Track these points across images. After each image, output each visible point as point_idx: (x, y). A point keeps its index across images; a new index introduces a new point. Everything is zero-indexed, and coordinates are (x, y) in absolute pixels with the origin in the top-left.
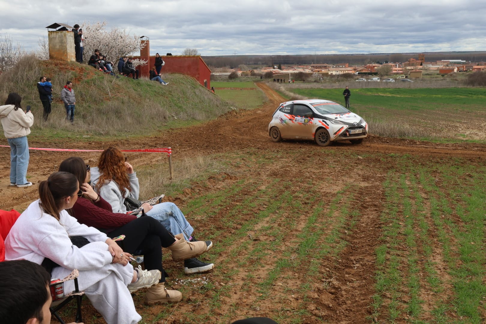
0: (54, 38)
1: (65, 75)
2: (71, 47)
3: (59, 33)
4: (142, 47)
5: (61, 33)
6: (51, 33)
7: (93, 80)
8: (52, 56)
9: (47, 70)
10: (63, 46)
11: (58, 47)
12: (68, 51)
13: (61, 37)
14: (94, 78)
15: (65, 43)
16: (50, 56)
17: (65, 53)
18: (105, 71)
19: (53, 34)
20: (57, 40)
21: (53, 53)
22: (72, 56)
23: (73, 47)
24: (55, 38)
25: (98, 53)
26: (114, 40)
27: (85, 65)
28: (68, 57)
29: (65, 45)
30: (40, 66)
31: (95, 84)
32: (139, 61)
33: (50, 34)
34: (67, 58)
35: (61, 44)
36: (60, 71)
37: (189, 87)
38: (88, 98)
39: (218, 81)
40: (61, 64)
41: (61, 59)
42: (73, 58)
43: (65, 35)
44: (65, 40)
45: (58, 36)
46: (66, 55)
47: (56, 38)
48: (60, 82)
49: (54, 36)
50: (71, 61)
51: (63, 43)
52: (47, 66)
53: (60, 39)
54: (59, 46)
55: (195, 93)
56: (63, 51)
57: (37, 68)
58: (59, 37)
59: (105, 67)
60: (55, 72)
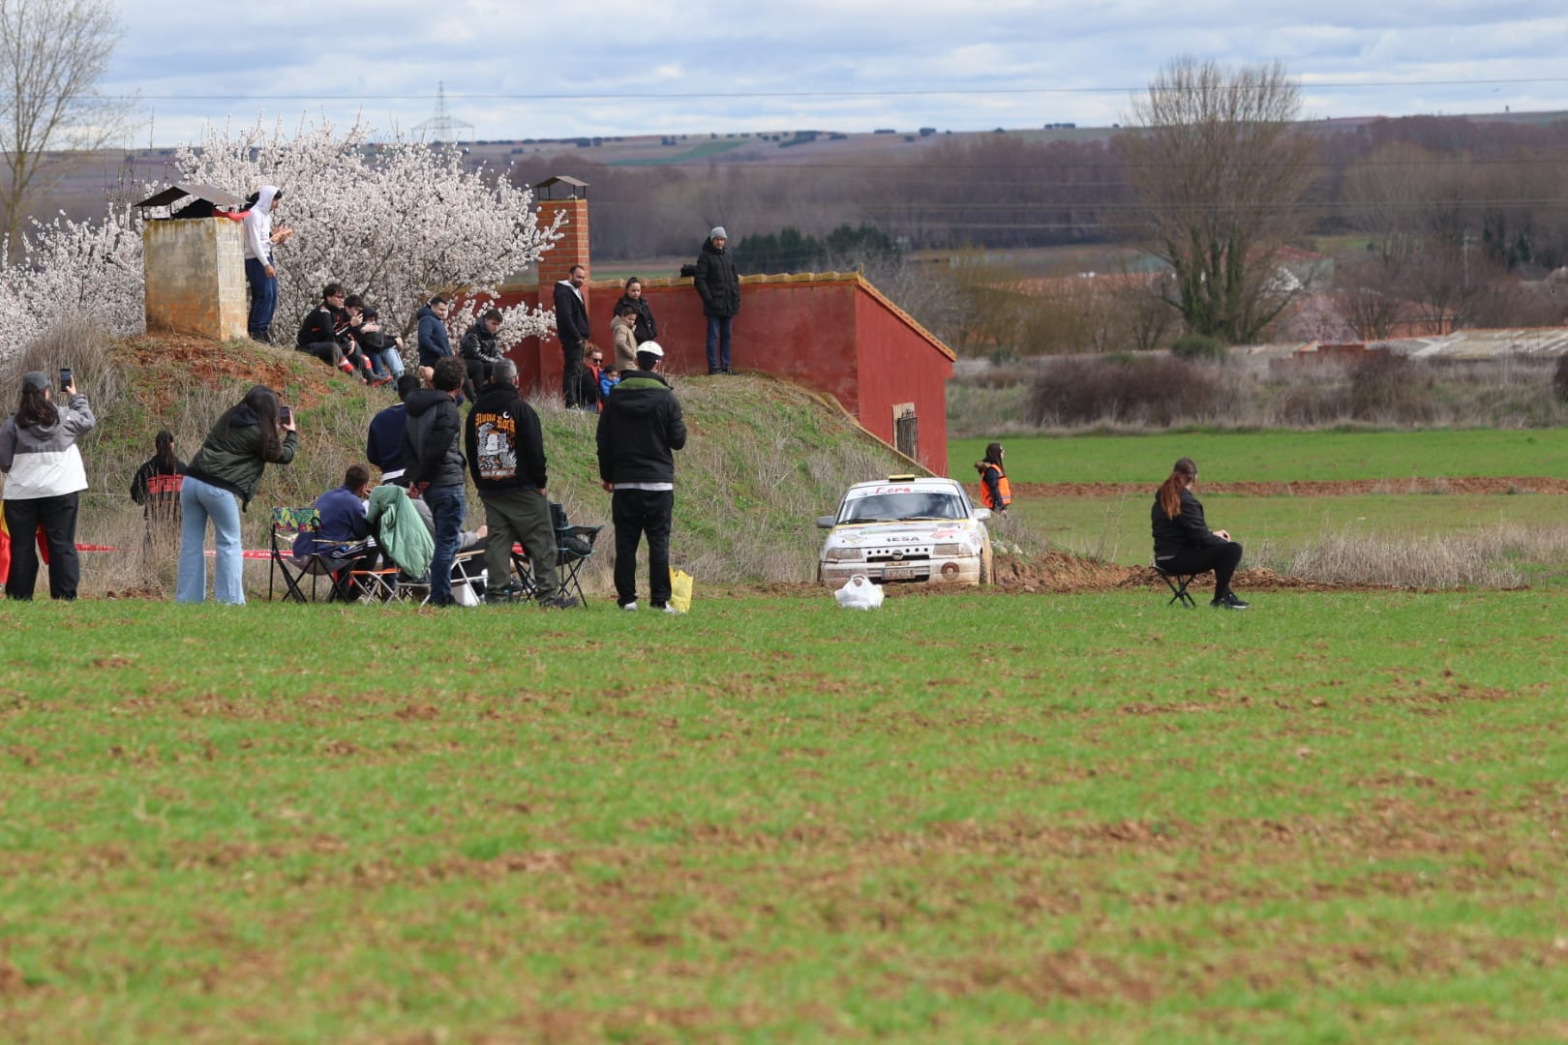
0: (165, 245)
1: (217, 398)
2: (232, 281)
3: (189, 226)
4: (542, 248)
5: (196, 228)
6: (156, 229)
7: (324, 414)
8: (157, 320)
9: (148, 380)
10: (201, 279)
11: (180, 282)
12: (222, 298)
13: (194, 242)
14: (328, 405)
15: (213, 265)
16: (149, 318)
17: (208, 308)
18: (366, 374)
19: (161, 229)
20: (179, 256)
21: (161, 308)
22: (235, 318)
23: (238, 281)
24: (168, 247)
25: (339, 303)
26: (404, 213)
27: (287, 353)
28: (222, 323)
29: (209, 273)
30: (117, 365)
31: (332, 431)
32: (530, 313)
33: (152, 229)
34: (218, 327)
35: (193, 270)
36: (197, 381)
37: (781, 443)
38: (308, 482)
39: (1442, 423)
40: (198, 353)
41: (194, 329)
42: (238, 324)
43: (212, 235)
44: (209, 255)
45: (181, 239)
46: (215, 317)
47: (173, 245)
48: (199, 425)
49: (168, 240)
50: (233, 340)
51: (202, 265)
52: (143, 361)
53: (190, 250)
54: (187, 279)
55: (805, 470)
56: (205, 301)
57: (107, 370)
58: (186, 243)
59: (367, 359)
60: (178, 386)
